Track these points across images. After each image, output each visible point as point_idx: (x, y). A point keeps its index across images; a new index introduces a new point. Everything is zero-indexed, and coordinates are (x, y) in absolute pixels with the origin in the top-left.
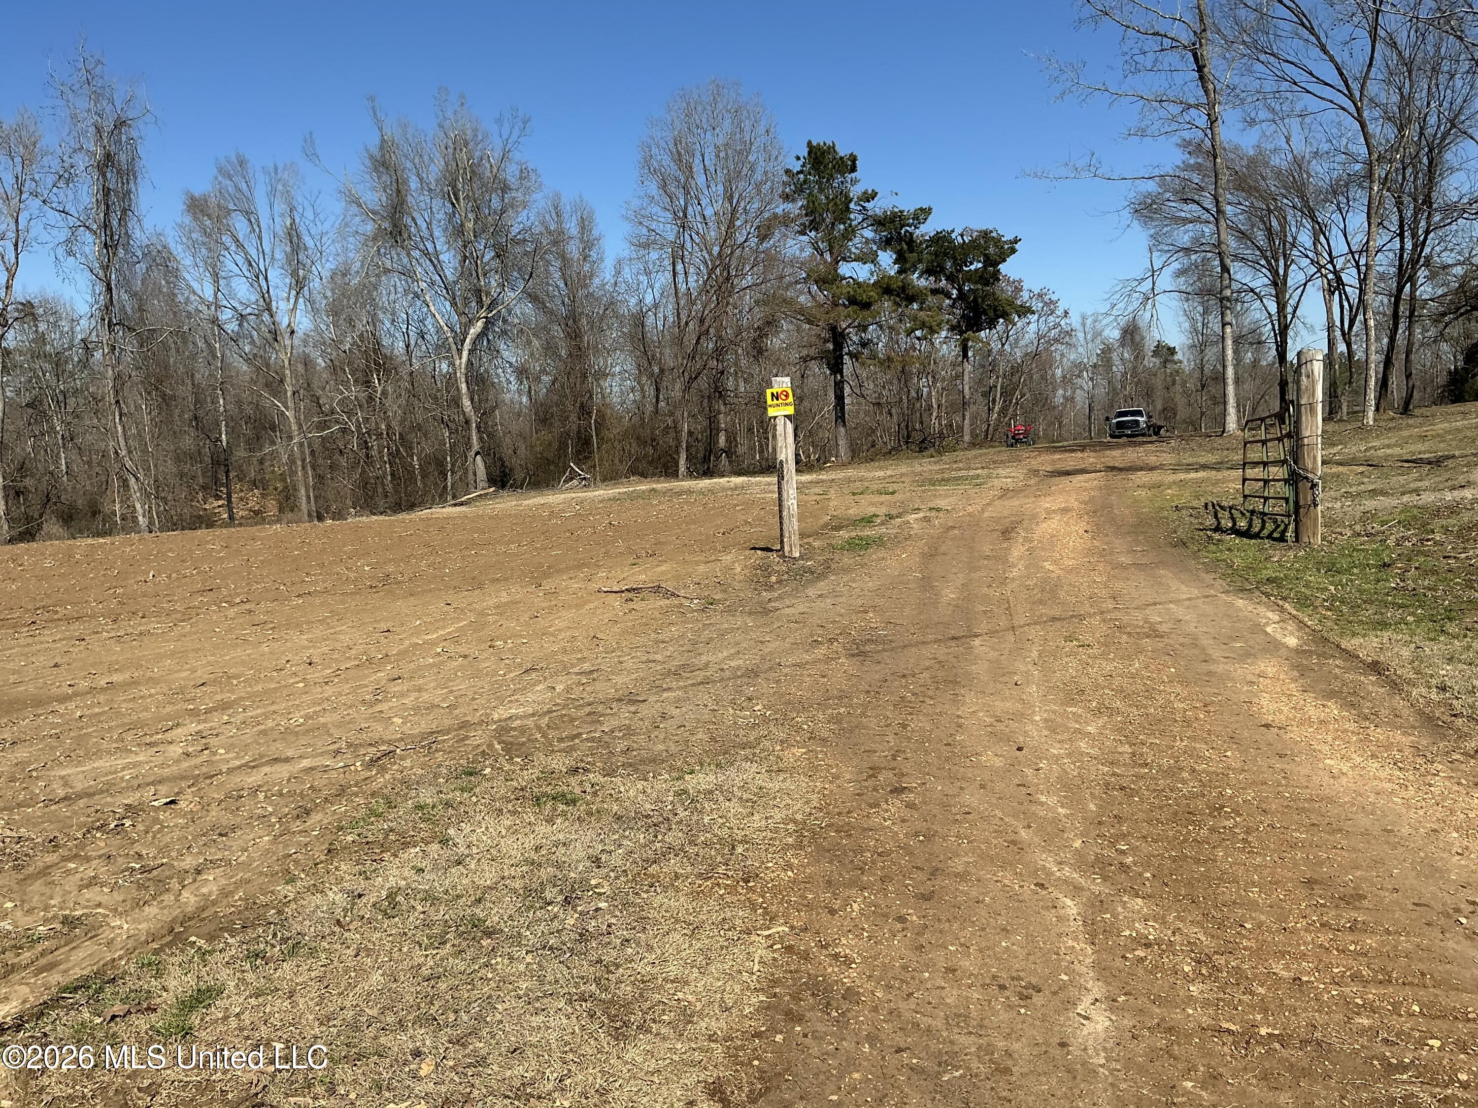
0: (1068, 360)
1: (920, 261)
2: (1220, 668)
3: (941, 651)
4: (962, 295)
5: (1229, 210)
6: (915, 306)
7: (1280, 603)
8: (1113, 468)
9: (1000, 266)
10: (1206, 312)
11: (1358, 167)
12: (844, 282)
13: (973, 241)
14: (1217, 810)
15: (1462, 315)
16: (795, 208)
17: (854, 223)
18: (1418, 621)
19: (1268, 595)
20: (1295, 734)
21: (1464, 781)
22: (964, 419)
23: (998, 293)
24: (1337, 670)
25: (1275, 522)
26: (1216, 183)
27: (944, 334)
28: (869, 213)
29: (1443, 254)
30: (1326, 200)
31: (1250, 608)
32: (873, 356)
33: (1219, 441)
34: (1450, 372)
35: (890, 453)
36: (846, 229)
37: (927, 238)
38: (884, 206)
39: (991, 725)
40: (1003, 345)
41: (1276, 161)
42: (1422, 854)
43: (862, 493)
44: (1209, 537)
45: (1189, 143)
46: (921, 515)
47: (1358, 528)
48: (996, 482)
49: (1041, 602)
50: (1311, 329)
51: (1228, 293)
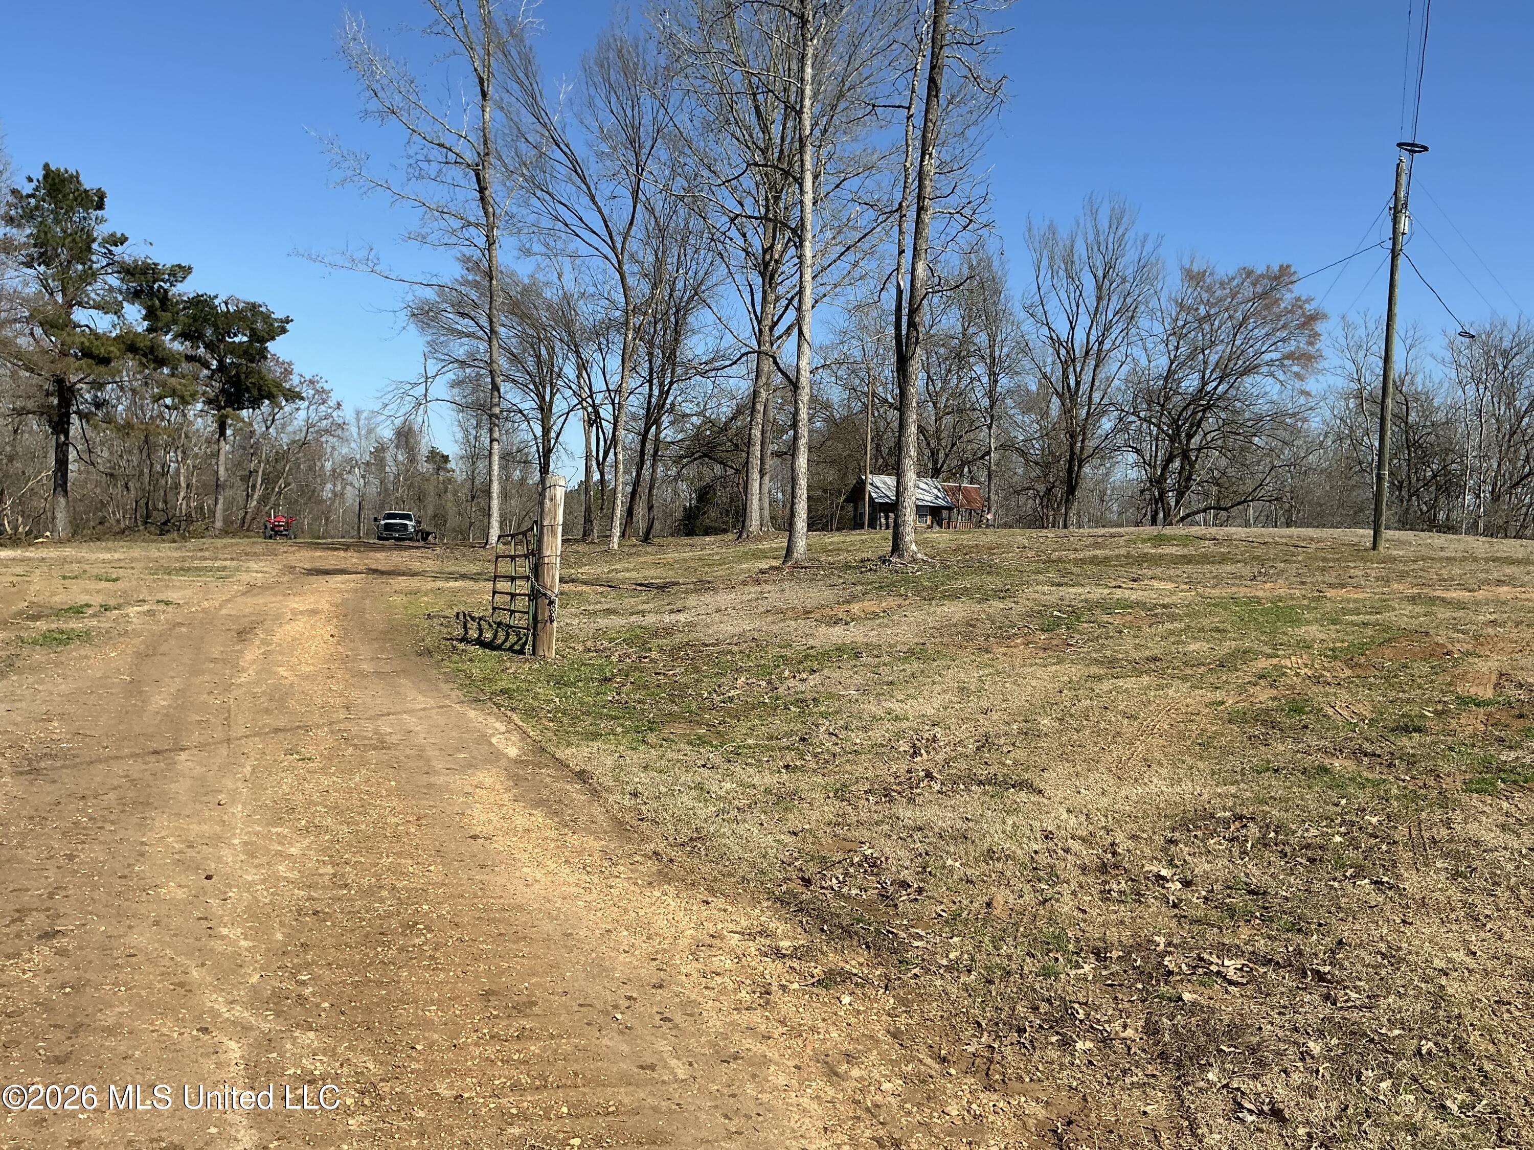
0: (340, 454)
1: (175, 322)
2: (440, 780)
3: (135, 768)
4: (222, 367)
5: (502, 331)
6: (166, 371)
7: (509, 713)
8: (375, 571)
9: (268, 344)
10: (478, 426)
11: (618, 313)
12: (78, 330)
13: (238, 312)
14: (409, 927)
15: (695, 459)
16: (22, 234)
17: (95, 266)
18: (626, 732)
19: (499, 706)
20: (499, 844)
21: (640, 882)
22: (216, 503)
23: (264, 372)
24: (548, 780)
25: (518, 634)
26: (491, 303)
27: (199, 406)
28: (116, 258)
29: (683, 404)
30: (589, 339)
31: (480, 719)
32: (109, 420)
33: (482, 552)
34: (685, 508)
35: (122, 533)
36: (84, 271)
37: (185, 298)
38: (135, 254)
39: (181, 852)
40: (267, 428)
41: (548, 294)
42: (594, 955)
43: (76, 577)
44: (454, 647)
45: (469, 259)
46: (146, 608)
47: (589, 644)
48: (245, 577)
49: (267, 711)
50: (571, 455)
51: (497, 410)
